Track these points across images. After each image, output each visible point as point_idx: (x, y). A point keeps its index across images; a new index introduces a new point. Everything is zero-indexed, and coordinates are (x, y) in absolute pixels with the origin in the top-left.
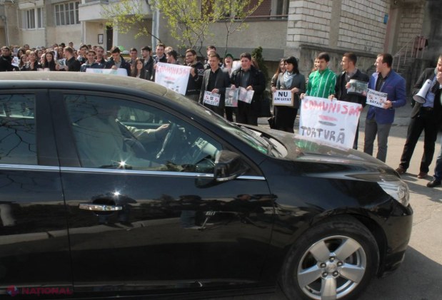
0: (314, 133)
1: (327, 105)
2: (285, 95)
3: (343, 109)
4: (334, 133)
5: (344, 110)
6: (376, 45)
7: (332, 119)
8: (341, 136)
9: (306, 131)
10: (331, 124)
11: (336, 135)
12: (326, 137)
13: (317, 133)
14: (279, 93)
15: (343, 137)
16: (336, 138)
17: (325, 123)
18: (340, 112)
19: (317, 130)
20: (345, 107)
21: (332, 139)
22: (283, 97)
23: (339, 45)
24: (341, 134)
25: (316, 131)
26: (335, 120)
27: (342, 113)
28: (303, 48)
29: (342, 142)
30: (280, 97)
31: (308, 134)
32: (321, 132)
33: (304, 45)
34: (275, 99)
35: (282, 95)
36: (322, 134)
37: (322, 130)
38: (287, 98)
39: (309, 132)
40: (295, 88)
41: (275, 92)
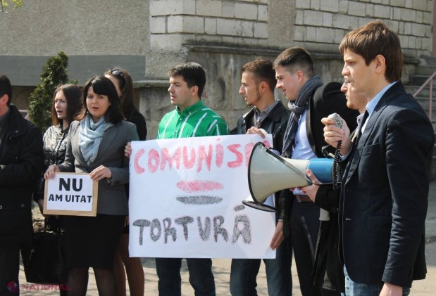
0: (170, 232)
1: (193, 151)
2: (75, 185)
3: (230, 157)
4: (222, 221)
5: (233, 157)
6: (408, 28)
7: (208, 185)
8: (241, 226)
9: (147, 230)
10: (210, 200)
11: (228, 226)
12: (203, 234)
13: (179, 229)
14: (62, 181)
15: (247, 226)
16: (230, 233)
17: (194, 200)
18: (224, 164)
19: (177, 221)
20: (233, 148)
21: (220, 237)
22: (72, 192)
23: (298, 35)
24: (239, 220)
25: (174, 225)
26: (218, 186)
27: (230, 165)
28: (193, 50)
29: (247, 241)
30: (64, 192)
31: (155, 238)
32: (189, 226)
33: (196, 43)
34: (52, 198)
35: (68, 189)
36: (193, 227)
37: (189, 219)
38: (80, 193)
39: (156, 231)
40: (101, 167)
41: (53, 177)
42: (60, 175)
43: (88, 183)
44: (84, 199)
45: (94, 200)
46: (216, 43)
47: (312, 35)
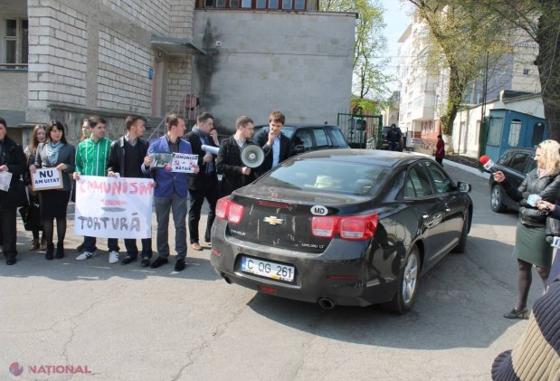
0: (97, 224)
1: (109, 185)
2: (49, 174)
4: (125, 220)
6: (143, 104)
8: (135, 223)
9: (85, 222)
11: (129, 222)
12: (115, 227)
13: (102, 223)
14: (41, 173)
15: (138, 223)
16: (129, 226)
17: (110, 209)
18: (128, 193)
19: (101, 219)
20: (133, 185)
21: (124, 228)
22: (47, 178)
23: (98, 105)
24: (134, 220)
25: (99, 221)
26: (124, 203)
27: (131, 192)
28: (53, 109)
29: (138, 230)
30: (43, 178)
31: (90, 227)
32: (107, 222)
33: (54, 106)
34: (36, 182)
35: (45, 176)
36: (109, 223)
37: (107, 219)
38: (52, 178)
39: (90, 223)
40: (62, 164)
41: (35, 172)
42: (38, 171)
43: (56, 173)
44: (55, 180)
45: (61, 180)
46: (63, 106)
47: (105, 104)
